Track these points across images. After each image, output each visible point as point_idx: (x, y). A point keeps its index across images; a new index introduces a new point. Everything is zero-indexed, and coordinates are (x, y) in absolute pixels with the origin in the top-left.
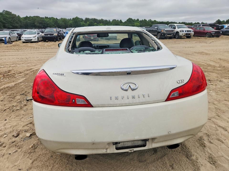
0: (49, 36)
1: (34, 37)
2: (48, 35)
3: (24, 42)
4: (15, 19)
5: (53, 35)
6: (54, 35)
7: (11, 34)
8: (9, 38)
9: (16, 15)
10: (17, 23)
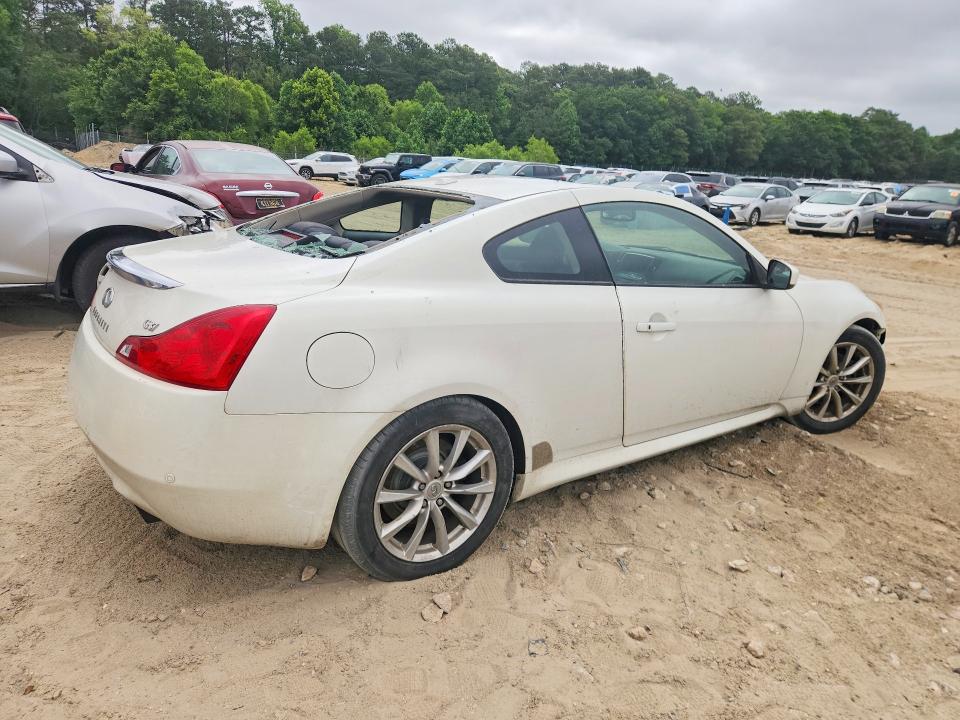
0: (906, 215)
1: (839, 215)
2: (901, 211)
3: (792, 231)
4: (900, 140)
5: (927, 213)
6: (932, 215)
7: (768, 197)
8: (757, 210)
9: (909, 126)
10: (901, 158)
